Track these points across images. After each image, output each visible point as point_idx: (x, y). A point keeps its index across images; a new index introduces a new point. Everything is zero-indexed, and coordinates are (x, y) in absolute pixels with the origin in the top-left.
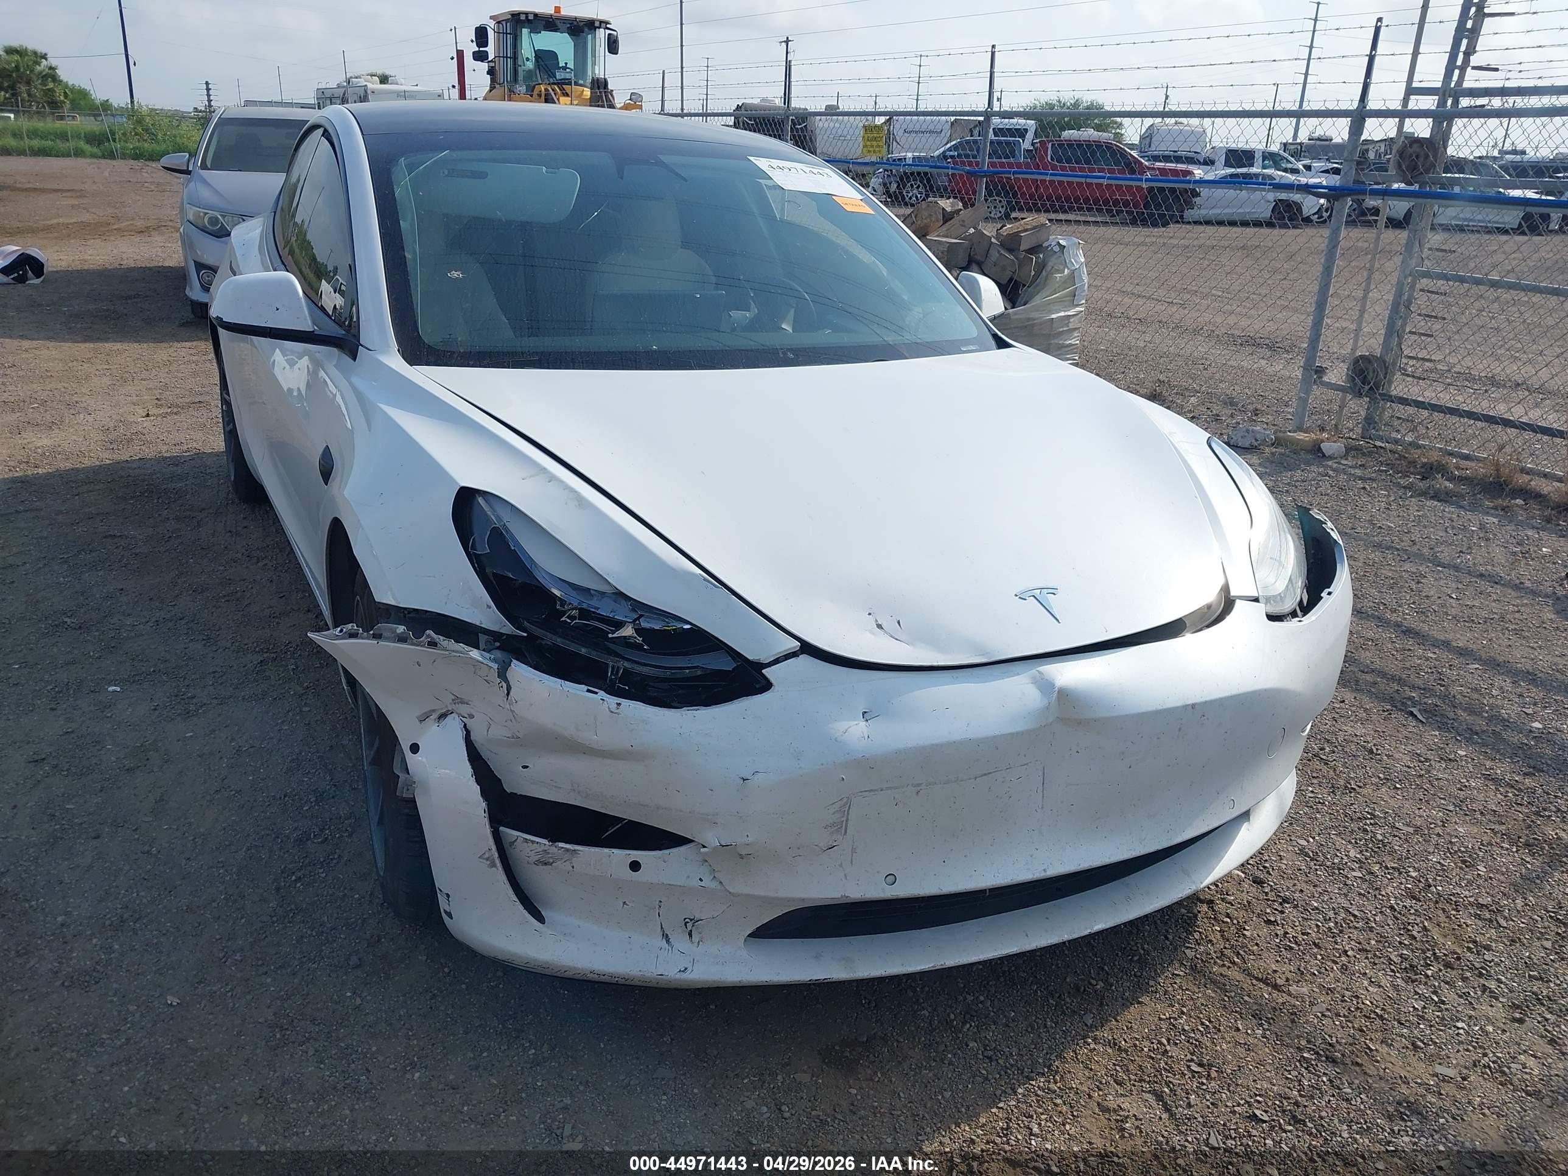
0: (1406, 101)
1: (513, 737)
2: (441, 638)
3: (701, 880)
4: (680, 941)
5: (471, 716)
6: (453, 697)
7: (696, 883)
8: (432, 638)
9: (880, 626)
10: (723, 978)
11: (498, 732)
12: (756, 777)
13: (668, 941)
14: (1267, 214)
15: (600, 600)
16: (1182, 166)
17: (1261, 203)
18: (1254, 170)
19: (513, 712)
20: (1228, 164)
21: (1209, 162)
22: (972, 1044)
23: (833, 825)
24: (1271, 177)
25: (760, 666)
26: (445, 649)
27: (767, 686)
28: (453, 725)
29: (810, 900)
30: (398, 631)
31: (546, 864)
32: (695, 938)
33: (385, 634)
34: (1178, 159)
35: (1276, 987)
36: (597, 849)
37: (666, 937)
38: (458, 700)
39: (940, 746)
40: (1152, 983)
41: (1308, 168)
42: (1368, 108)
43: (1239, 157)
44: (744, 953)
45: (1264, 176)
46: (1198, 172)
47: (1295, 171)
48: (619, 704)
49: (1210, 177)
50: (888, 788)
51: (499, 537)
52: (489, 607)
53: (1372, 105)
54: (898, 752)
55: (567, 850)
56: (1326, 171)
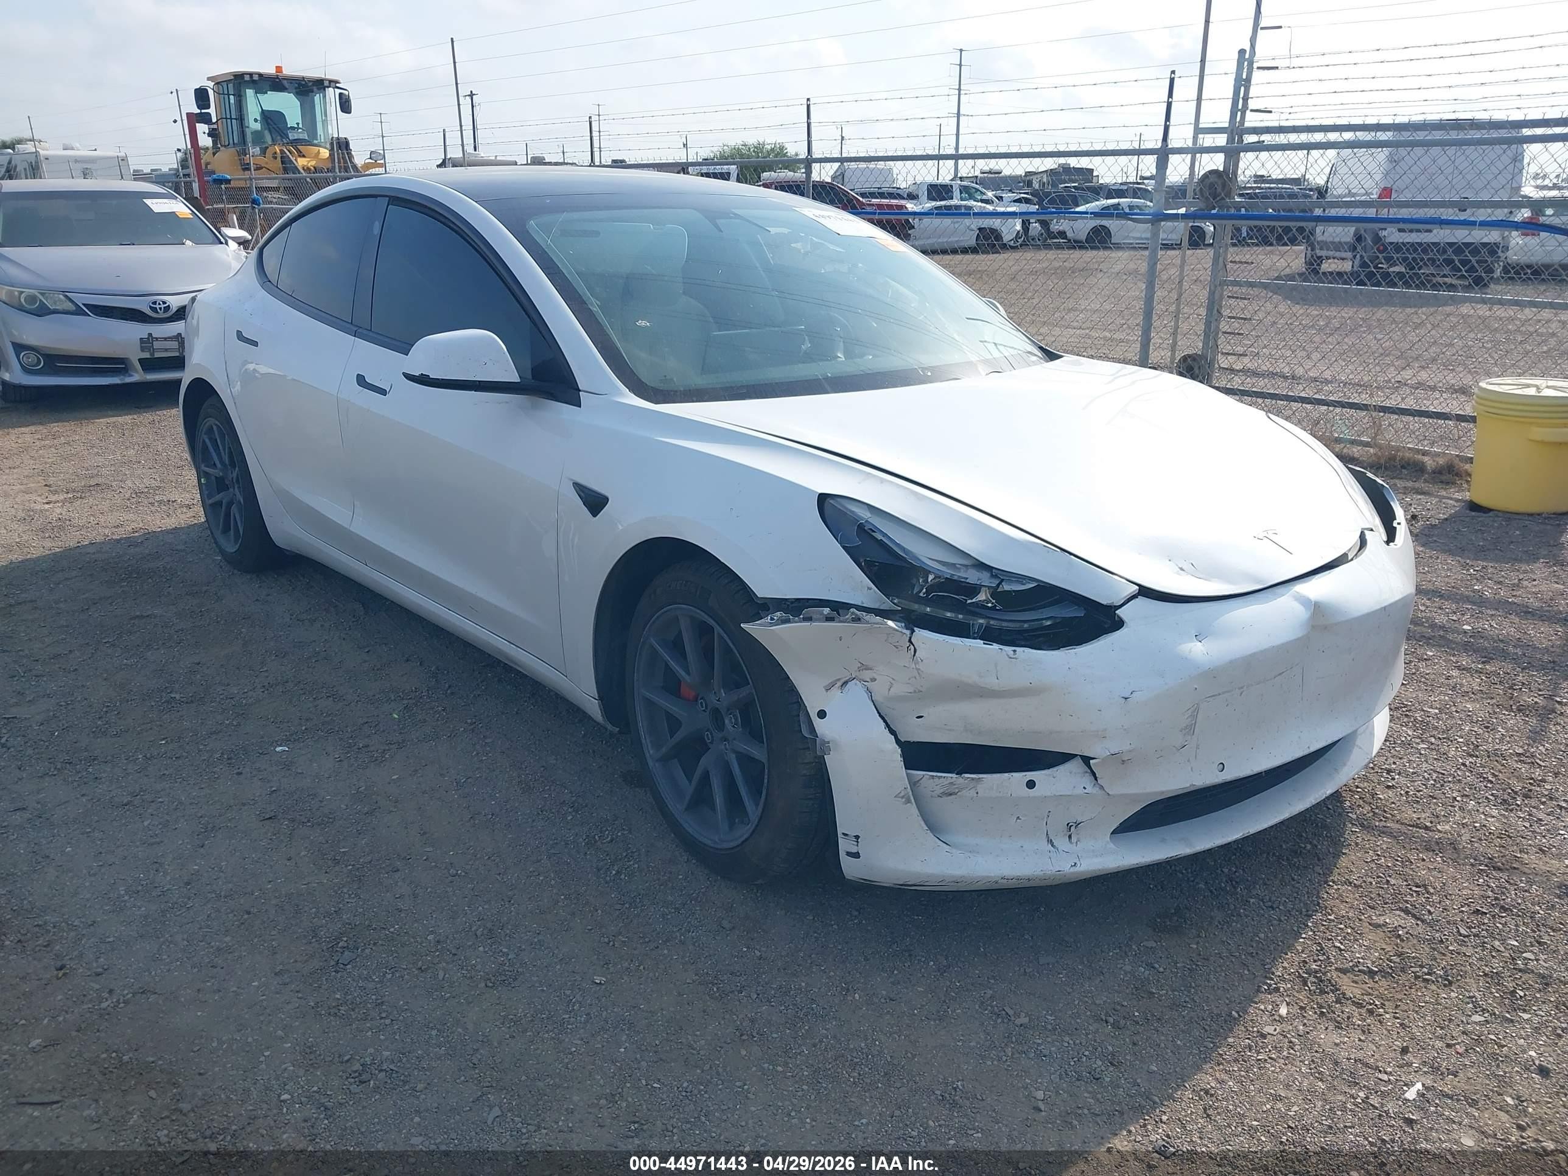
0: (1195, 138)
1: (915, 692)
2: (864, 614)
3: (1085, 788)
4: (1062, 843)
5: (873, 680)
6: (859, 665)
7: (1079, 791)
8: (857, 615)
9: (1181, 569)
10: (1106, 866)
11: (899, 689)
12: (1134, 694)
13: (1053, 845)
14: (973, 242)
15: (966, 572)
16: (894, 202)
17: (965, 231)
18: (955, 202)
19: (918, 670)
20: (931, 198)
21: (912, 197)
22: (1252, 900)
23: (1186, 728)
24: (970, 208)
25: (1111, 609)
26: (868, 623)
27: (1119, 624)
28: (856, 688)
29: (1168, 791)
30: (825, 613)
31: (951, 795)
32: (1074, 839)
33: (814, 616)
34: (891, 196)
35: (1427, 828)
36: (998, 775)
37: (1051, 842)
38: (864, 667)
39: (1255, 654)
40: (1342, 840)
41: (1000, 198)
42: (1170, 146)
43: (938, 191)
44: (1112, 846)
45: (966, 207)
46: (911, 206)
47: (987, 202)
48: (1015, 651)
49: (917, 209)
50: (1224, 693)
51: (865, 531)
52: (870, 589)
53: (1173, 144)
54: (1231, 662)
55: (973, 779)
56: (1015, 201)
